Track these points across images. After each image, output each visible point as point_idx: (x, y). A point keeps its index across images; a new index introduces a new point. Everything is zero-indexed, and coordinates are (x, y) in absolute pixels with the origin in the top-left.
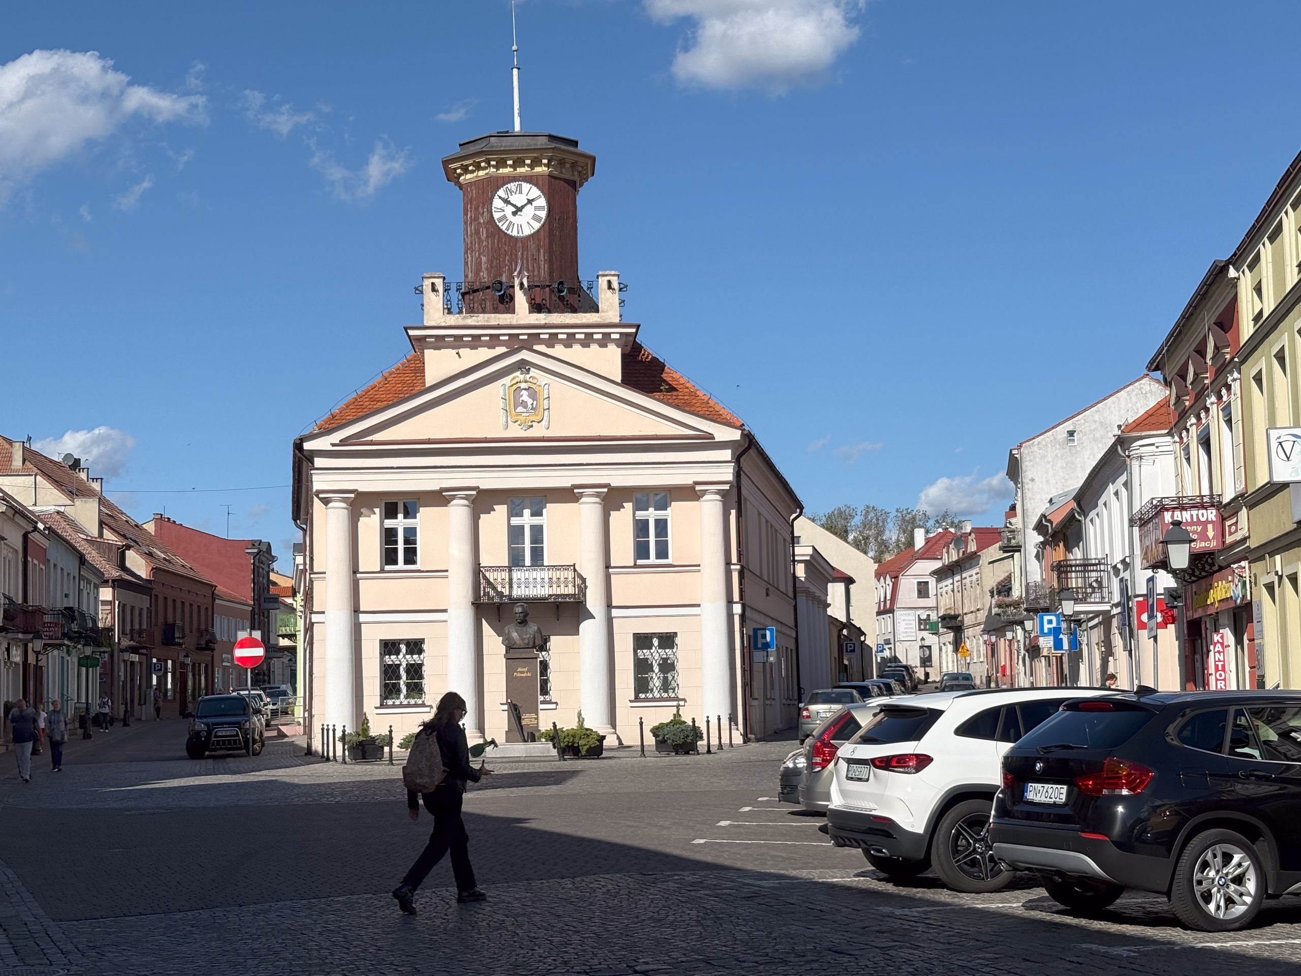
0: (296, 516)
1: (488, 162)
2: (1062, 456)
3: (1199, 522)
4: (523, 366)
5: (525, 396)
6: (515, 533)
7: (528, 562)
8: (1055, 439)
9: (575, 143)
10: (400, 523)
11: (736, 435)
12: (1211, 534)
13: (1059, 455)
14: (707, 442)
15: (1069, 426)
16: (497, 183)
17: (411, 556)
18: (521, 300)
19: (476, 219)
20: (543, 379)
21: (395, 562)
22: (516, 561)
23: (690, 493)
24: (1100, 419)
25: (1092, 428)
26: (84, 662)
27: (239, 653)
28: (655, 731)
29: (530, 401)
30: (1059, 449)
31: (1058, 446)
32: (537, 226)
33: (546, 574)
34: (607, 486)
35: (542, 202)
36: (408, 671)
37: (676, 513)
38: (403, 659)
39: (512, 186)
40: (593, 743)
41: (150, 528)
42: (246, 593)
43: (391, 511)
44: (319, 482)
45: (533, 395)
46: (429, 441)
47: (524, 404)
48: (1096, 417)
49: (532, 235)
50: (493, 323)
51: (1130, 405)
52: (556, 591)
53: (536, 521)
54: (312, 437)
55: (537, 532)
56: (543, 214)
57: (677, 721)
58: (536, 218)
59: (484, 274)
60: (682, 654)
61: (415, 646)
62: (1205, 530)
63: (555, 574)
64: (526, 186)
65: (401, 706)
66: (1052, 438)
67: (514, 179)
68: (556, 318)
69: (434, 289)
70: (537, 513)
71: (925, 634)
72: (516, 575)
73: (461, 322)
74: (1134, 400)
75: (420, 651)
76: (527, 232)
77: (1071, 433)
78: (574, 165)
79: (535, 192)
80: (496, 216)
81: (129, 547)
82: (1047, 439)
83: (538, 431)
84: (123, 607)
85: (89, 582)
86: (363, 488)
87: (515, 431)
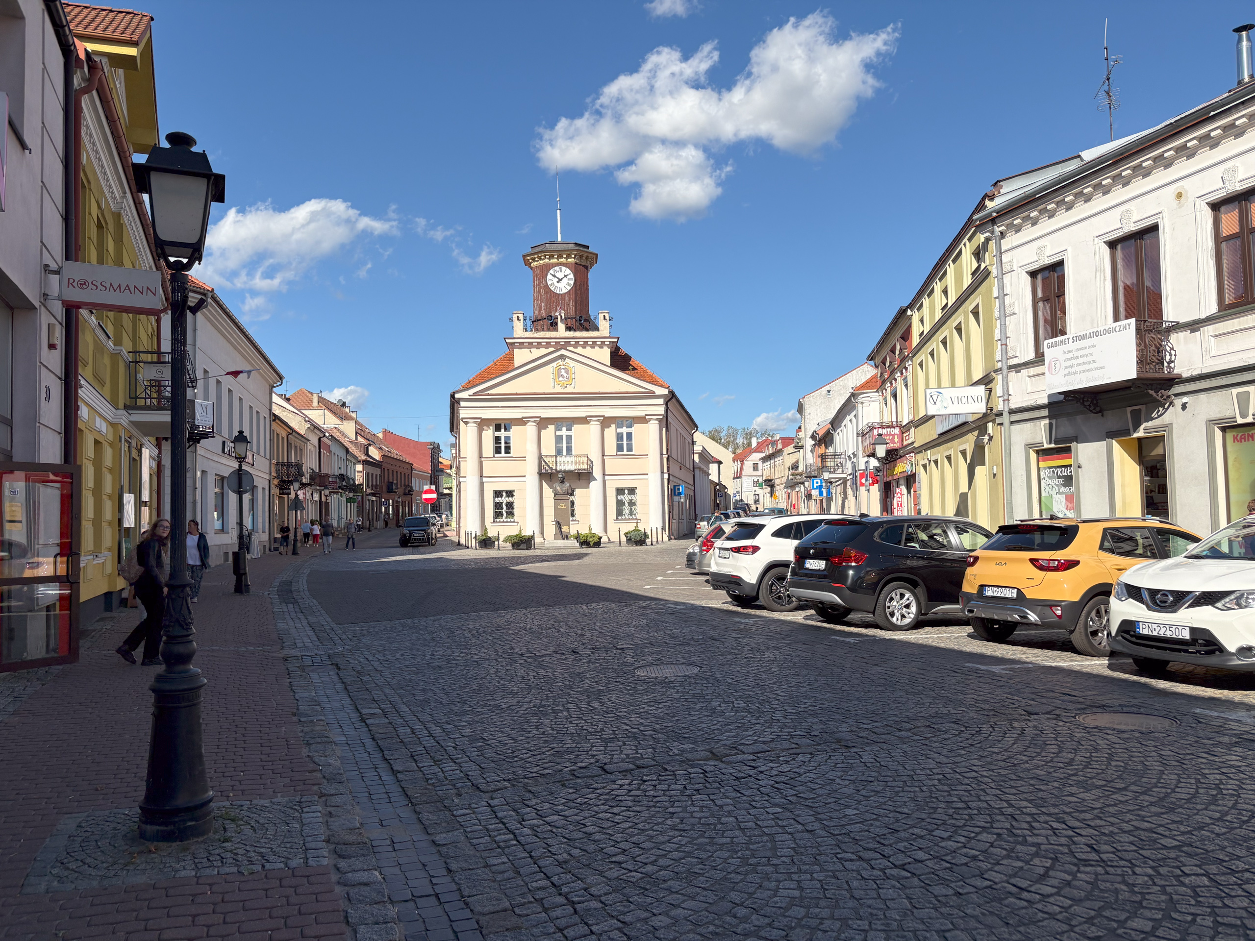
0: (452, 430)
1: (545, 256)
3: (891, 435)
4: (562, 357)
5: (563, 371)
6: (559, 439)
7: (565, 453)
8: (820, 394)
9: (588, 247)
10: (502, 434)
11: (666, 392)
12: (896, 440)
13: (823, 402)
14: (652, 395)
15: (827, 388)
16: (549, 267)
17: (508, 450)
18: (561, 326)
19: (539, 284)
20: (572, 364)
21: (500, 453)
22: (559, 452)
23: (643, 420)
24: (843, 384)
25: (839, 389)
26: (349, 500)
27: (425, 496)
28: (626, 535)
29: (565, 375)
31: (822, 398)
32: (569, 288)
33: (573, 459)
34: (603, 416)
35: (572, 276)
36: (507, 506)
37: (636, 429)
38: (504, 500)
39: (557, 268)
40: (596, 540)
41: (381, 435)
42: (428, 468)
43: (498, 428)
44: (463, 413)
45: (567, 372)
46: (516, 394)
47: (563, 376)
48: (841, 383)
49: (564, 294)
50: (547, 336)
51: (858, 377)
52: (578, 467)
53: (569, 433)
54: (459, 391)
55: (569, 438)
56: (572, 282)
57: (636, 530)
58: (568, 284)
59: (543, 312)
60: (638, 498)
61: (510, 493)
62: (893, 438)
63: (578, 459)
64: (564, 268)
65: (503, 522)
67: (558, 265)
68: (578, 334)
69: (518, 319)
70: (569, 429)
71: (756, 488)
72: (559, 459)
73: (532, 336)
74: (860, 374)
75: (512, 496)
76: (564, 291)
77: (829, 391)
78: (587, 258)
79: (568, 271)
80: (549, 283)
81: (370, 445)
82: (817, 394)
83: (569, 389)
84: (367, 474)
85: (351, 462)
86: (484, 416)
87: (558, 389)
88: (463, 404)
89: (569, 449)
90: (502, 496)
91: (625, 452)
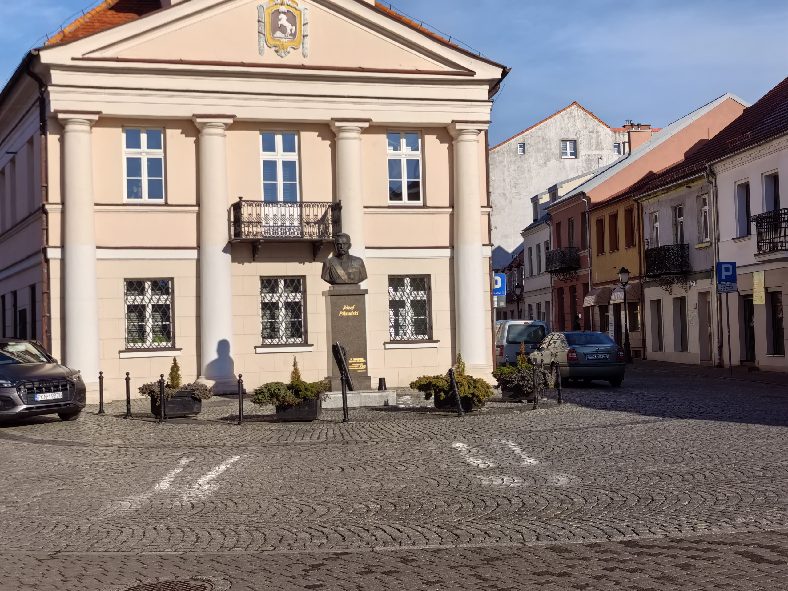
2: (515, 162)
5: (283, 20)
7: (281, 197)
8: (509, 148)
10: (143, 153)
13: (513, 161)
14: (465, 79)
15: (519, 139)
17: (156, 188)
20: (302, 3)
21: (139, 194)
22: (270, 196)
23: (446, 132)
24: (542, 135)
25: (536, 141)
29: (289, 26)
30: (513, 156)
31: (512, 154)
33: (301, 212)
34: (368, 120)
36: (156, 313)
38: (149, 300)
44: (57, 100)
47: (282, 29)
48: (540, 133)
51: (563, 125)
53: (290, 156)
54: (51, 47)
55: (290, 166)
61: (162, 286)
66: (508, 148)
70: (290, 147)
72: (270, 211)
74: (567, 121)
75: (168, 291)
82: (504, 149)
86: (108, 110)
87: (270, 57)
88: (56, 76)
89: (290, 190)
90: (142, 292)
91: (405, 201)
